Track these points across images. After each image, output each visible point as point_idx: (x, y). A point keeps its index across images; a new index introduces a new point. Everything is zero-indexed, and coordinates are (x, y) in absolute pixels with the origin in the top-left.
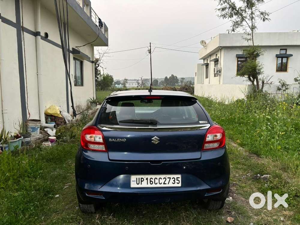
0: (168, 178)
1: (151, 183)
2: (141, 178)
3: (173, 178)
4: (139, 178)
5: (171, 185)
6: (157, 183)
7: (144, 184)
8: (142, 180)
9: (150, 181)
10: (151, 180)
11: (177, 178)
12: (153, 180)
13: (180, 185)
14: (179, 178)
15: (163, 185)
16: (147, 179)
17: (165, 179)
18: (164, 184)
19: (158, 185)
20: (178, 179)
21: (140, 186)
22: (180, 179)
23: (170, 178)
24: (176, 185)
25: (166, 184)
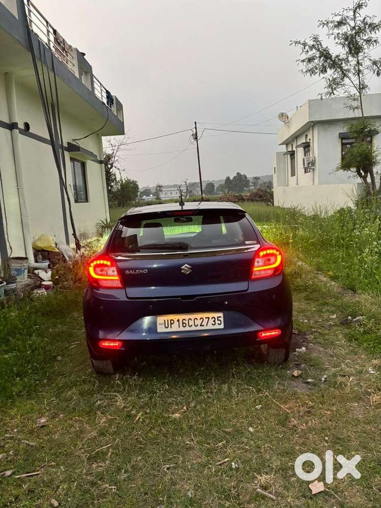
0: (206, 318)
1: (184, 325)
2: (171, 320)
3: (212, 318)
4: (168, 320)
5: (210, 327)
6: (192, 325)
7: (175, 328)
8: (172, 322)
9: (183, 323)
10: (184, 321)
11: (218, 317)
12: (187, 322)
13: (222, 326)
14: (220, 317)
15: (199, 328)
16: (178, 320)
17: (202, 320)
18: (201, 325)
19: (194, 328)
20: (219, 319)
21: (169, 330)
22: (222, 319)
23: (209, 318)
24: (217, 327)
25: (203, 326)
